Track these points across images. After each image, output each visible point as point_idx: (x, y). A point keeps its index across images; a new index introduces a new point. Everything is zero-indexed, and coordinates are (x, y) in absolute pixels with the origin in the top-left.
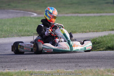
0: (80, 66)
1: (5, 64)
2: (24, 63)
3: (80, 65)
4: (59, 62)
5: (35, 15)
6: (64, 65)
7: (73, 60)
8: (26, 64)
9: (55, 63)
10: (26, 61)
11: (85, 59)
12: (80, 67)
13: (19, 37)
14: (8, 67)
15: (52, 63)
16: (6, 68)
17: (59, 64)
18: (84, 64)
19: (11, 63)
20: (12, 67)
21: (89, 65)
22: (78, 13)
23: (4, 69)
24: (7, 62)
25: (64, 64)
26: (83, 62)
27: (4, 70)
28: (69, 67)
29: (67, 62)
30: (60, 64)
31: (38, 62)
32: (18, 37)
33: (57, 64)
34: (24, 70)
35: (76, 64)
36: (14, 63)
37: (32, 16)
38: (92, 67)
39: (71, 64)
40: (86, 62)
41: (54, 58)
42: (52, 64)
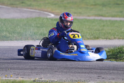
0: (103, 78)
1: (18, 71)
2: (39, 71)
3: (103, 76)
4: (79, 72)
5: (53, 15)
6: (85, 76)
7: (95, 71)
8: (41, 73)
9: (75, 73)
10: (41, 69)
11: (109, 70)
12: (104, 80)
13: (34, 41)
14: (21, 75)
15: (71, 72)
16: (19, 76)
17: (79, 74)
18: (107, 76)
19: (25, 70)
20: (26, 75)
21: (114, 77)
22: (102, 16)
23: (17, 76)
24: (21, 69)
25: (85, 74)
26: (107, 74)
27: (17, 78)
28: (91, 78)
29: (88, 73)
30: (81, 74)
31: (55, 70)
32: (32, 41)
33: (77, 74)
34: (39, 79)
35: (98, 76)
36: (28, 70)
37: (49, 17)
38: (117, 80)
39: (93, 75)
40: (111, 74)
41: (74, 67)
42: (72, 74)
